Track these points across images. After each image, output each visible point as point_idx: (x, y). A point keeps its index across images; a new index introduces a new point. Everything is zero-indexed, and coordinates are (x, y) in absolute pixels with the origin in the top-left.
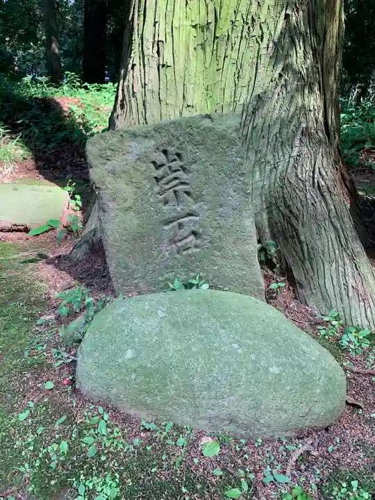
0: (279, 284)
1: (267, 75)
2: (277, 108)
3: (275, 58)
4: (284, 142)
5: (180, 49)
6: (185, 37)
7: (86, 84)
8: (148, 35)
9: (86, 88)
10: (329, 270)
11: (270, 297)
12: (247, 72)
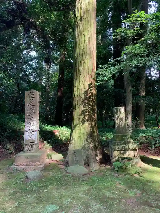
0: (87, 166)
1: (86, 142)
2: (86, 146)
3: (86, 141)
4: (87, 150)
5: (77, 139)
6: (77, 137)
7: (60, 126)
8: (73, 137)
9: (60, 127)
10: (92, 164)
11: (86, 167)
12: (84, 142)
